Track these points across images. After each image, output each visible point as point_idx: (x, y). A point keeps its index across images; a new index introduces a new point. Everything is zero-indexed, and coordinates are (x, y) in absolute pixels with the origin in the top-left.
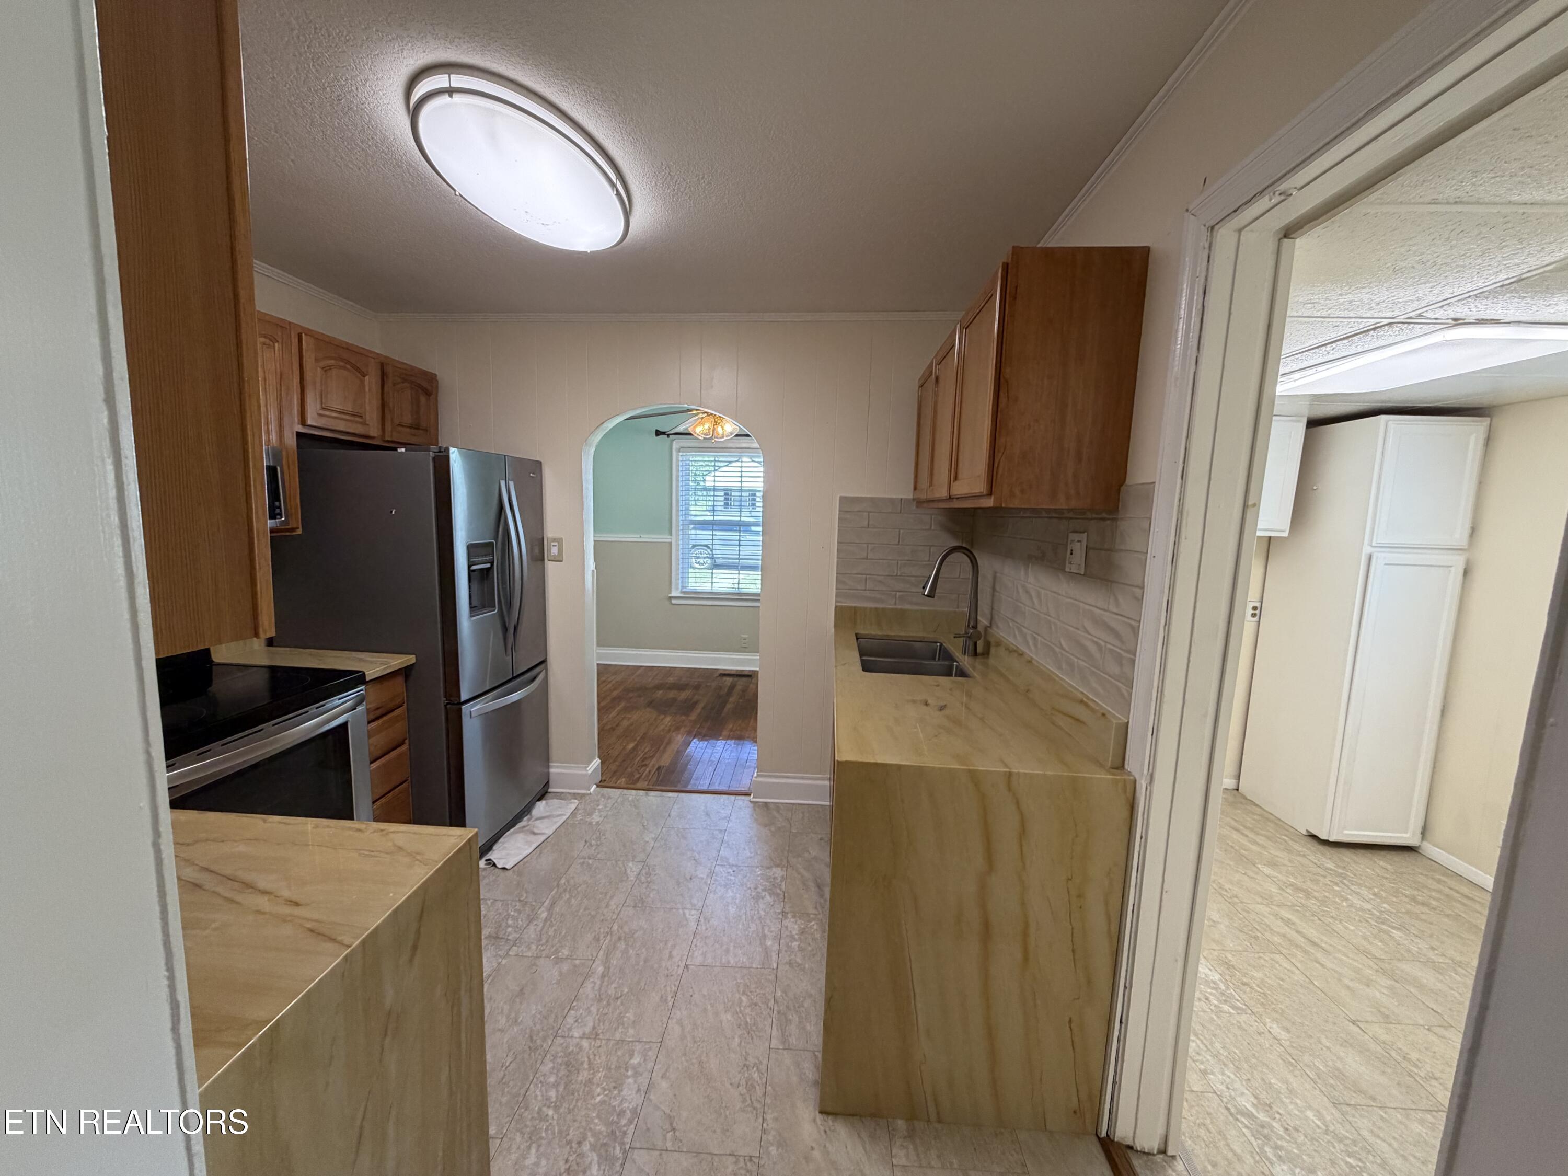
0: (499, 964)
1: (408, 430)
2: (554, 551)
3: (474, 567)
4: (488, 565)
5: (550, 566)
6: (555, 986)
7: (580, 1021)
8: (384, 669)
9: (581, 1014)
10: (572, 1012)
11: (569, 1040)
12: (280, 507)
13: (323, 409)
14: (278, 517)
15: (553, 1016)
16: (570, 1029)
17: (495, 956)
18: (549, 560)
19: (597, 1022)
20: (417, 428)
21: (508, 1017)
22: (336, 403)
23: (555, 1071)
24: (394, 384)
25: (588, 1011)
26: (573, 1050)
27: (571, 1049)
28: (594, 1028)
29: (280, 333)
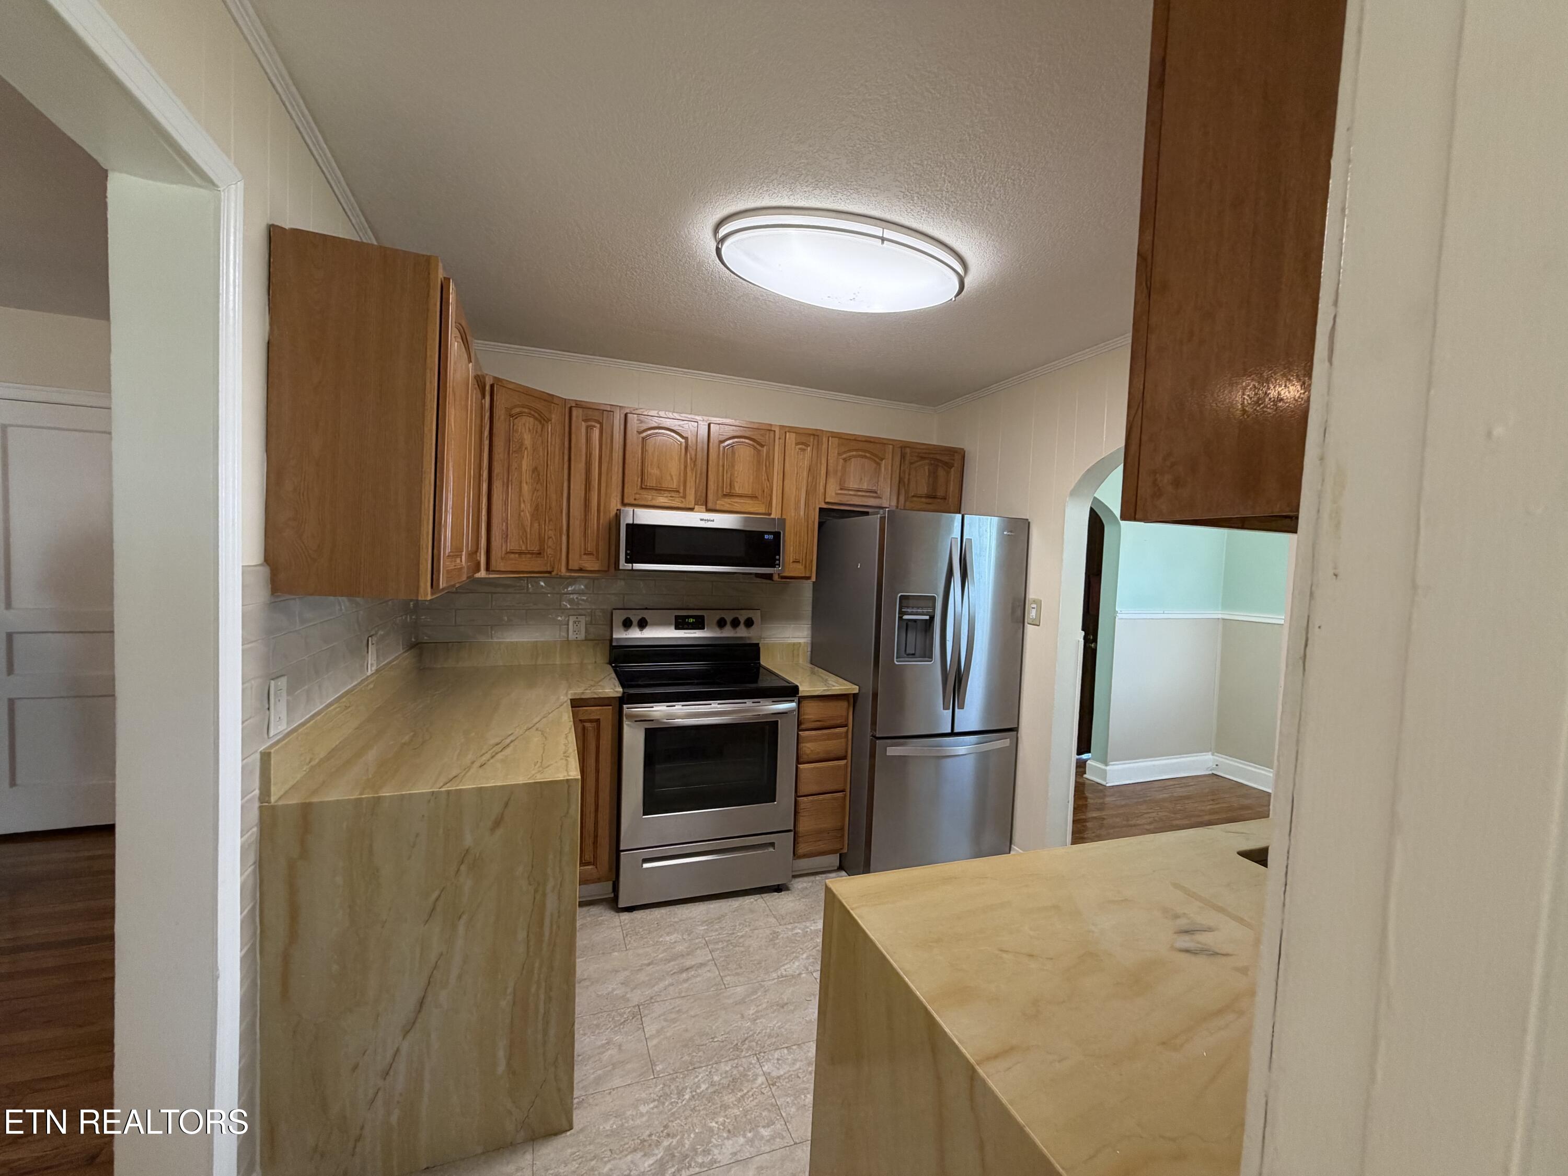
0: (800, 974)
1: (923, 500)
2: (1033, 613)
3: (906, 617)
4: (927, 617)
5: (1029, 629)
6: (804, 1022)
7: (780, 1062)
8: (824, 690)
9: (788, 1059)
10: (786, 1051)
11: (757, 1066)
12: (779, 560)
13: (841, 489)
14: (777, 566)
15: (774, 1040)
16: (768, 1060)
17: (805, 967)
18: (1029, 624)
19: (787, 1075)
20: (935, 497)
21: (757, 1012)
22: (853, 483)
23: (724, 1075)
24: (911, 463)
25: (795, 1061)
26: (749, 1075)
27: (750, 1073)
28: (779, 1077)
29: (812, 440)
